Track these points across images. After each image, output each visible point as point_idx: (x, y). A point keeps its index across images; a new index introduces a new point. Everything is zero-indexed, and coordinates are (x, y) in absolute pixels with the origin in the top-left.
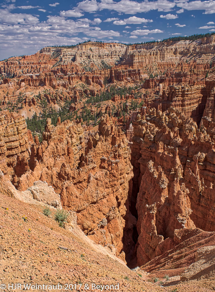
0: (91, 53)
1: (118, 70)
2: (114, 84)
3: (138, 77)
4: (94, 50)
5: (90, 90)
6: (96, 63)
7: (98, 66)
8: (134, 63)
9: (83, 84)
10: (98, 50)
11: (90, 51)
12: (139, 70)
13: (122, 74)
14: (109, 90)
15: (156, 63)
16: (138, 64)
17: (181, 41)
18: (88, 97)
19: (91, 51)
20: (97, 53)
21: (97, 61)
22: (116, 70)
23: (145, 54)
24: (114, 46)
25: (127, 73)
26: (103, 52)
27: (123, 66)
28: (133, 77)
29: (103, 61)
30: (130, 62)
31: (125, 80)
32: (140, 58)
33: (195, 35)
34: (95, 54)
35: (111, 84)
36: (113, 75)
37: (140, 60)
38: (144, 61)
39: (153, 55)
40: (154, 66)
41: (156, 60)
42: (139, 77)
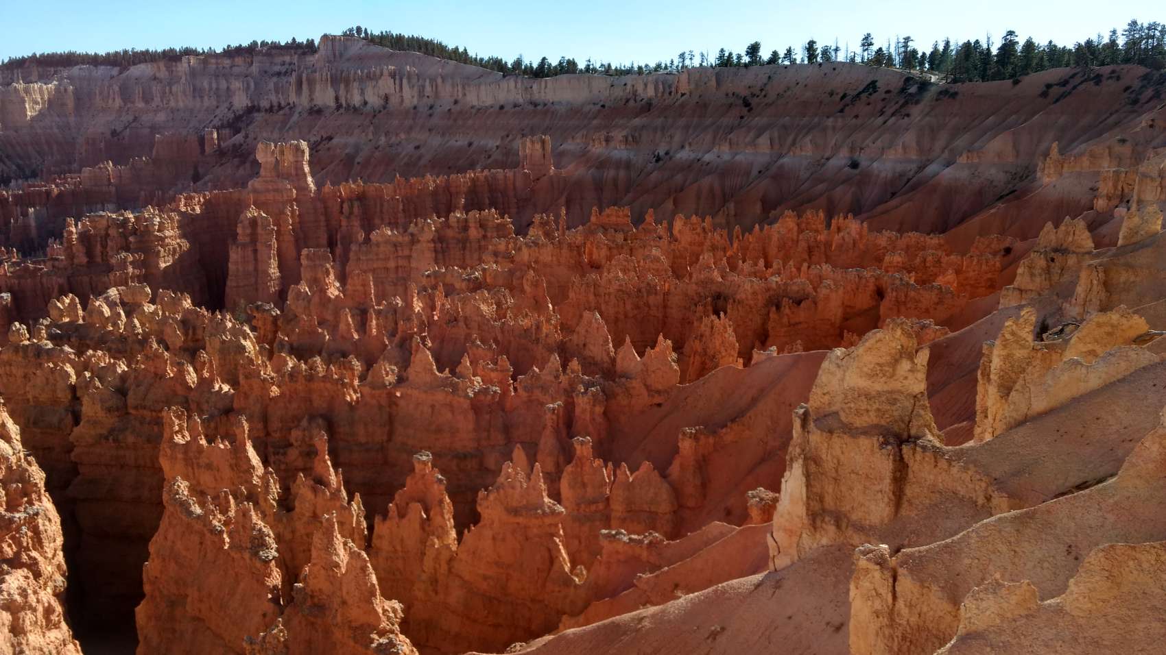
17: (78, 67)
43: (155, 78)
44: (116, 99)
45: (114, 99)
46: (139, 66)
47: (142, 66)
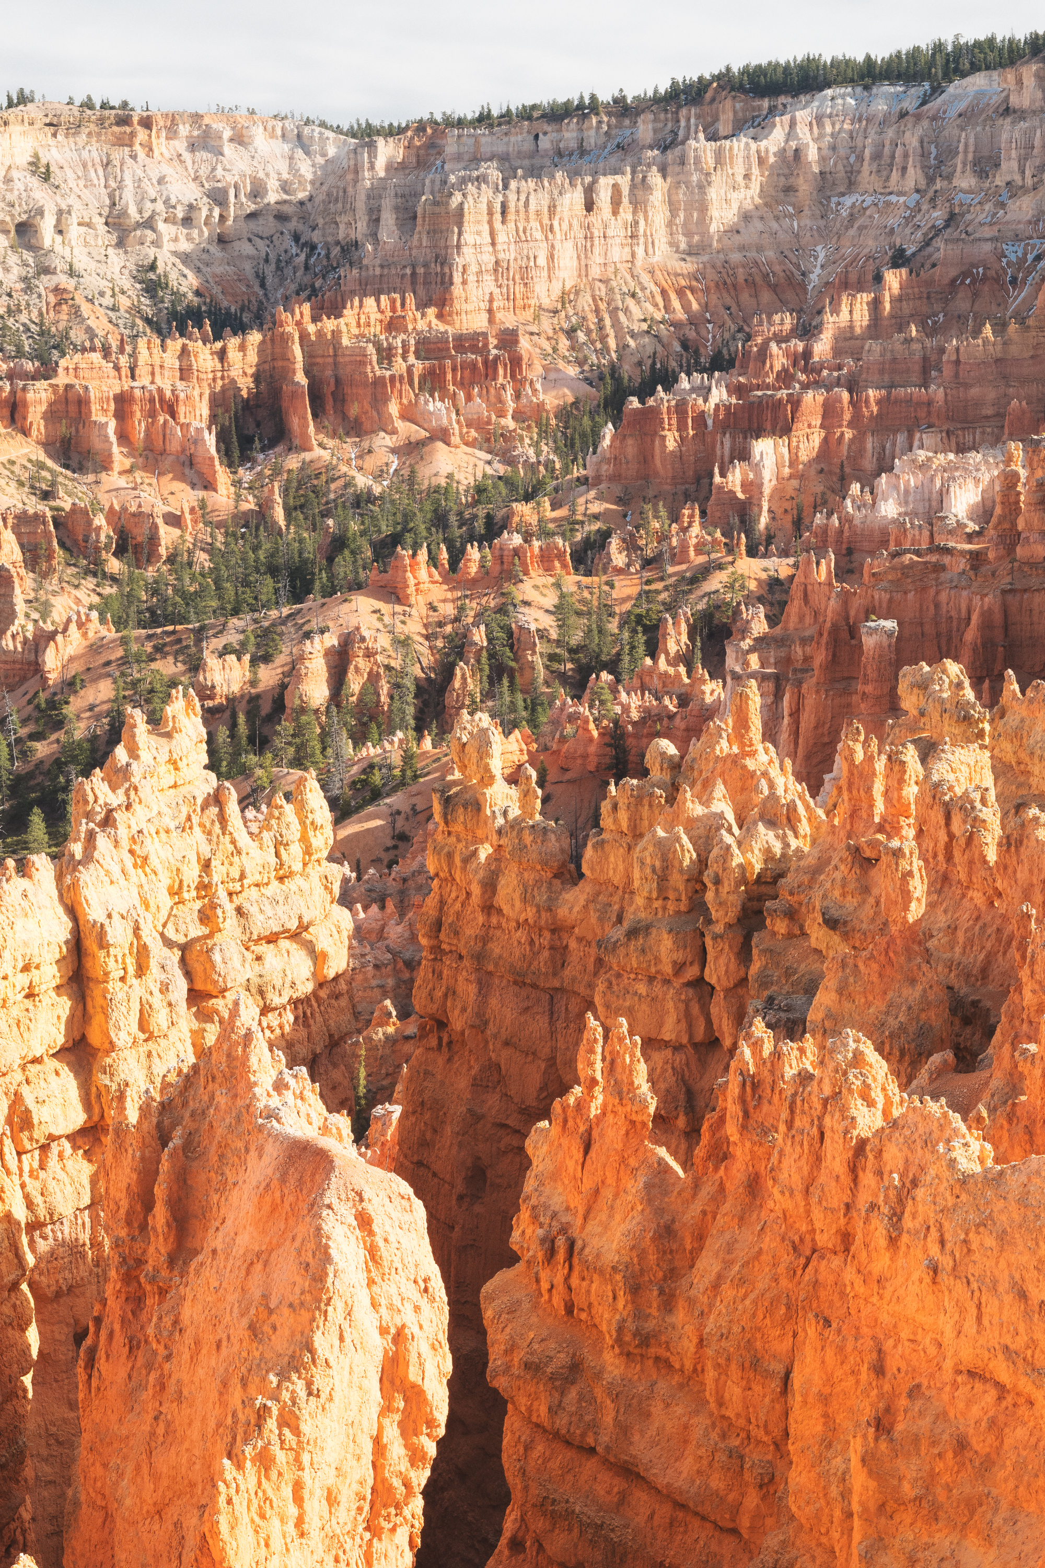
0: (41, 195)
1: (336, 334)
2: (307, 456)
3: (509, 394)
4: (70, 175)
5: (111, 515)
6: (92, 283)
7: (114, 309)
8: (457, 278)
9: (41, 466)
10: (97, 176)
11: (34, 182)
12: (509, 339)
13: (375, 370)
14: (279, 514)
15: (645, 278)
16: (489, 284)
17: (829, 92)
18: (95, 570)
19: (46, 176)
20: (97, 198)
21: (102, 269)
22: (320, 334)
23: (545, 203)
24: (239, 139)
25: (412, 359)
26: (152, 193)
27: (370, 302)
28: (469, 398)
29: (153, 267)
30: (421, 271)
31: (400, 424)
32: (501, 238)
33: (939, 47)
34: (77, 205)
35: (293, 462)
36: (301, 378)
37: (508, 253)
38: (542, 261)
39: (615, 213)
40: (630, 302)
41: (640, 251)
42: (517, 396)
43: (1007, 111)
44: (911, 171)
45: (904, 169)
46: (970, 79)
47: (978, 82)
